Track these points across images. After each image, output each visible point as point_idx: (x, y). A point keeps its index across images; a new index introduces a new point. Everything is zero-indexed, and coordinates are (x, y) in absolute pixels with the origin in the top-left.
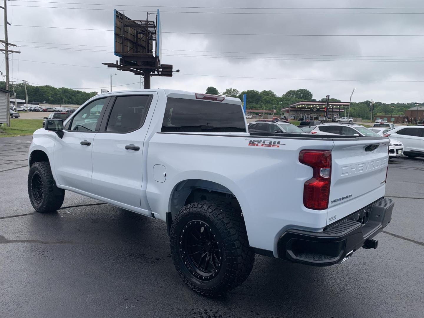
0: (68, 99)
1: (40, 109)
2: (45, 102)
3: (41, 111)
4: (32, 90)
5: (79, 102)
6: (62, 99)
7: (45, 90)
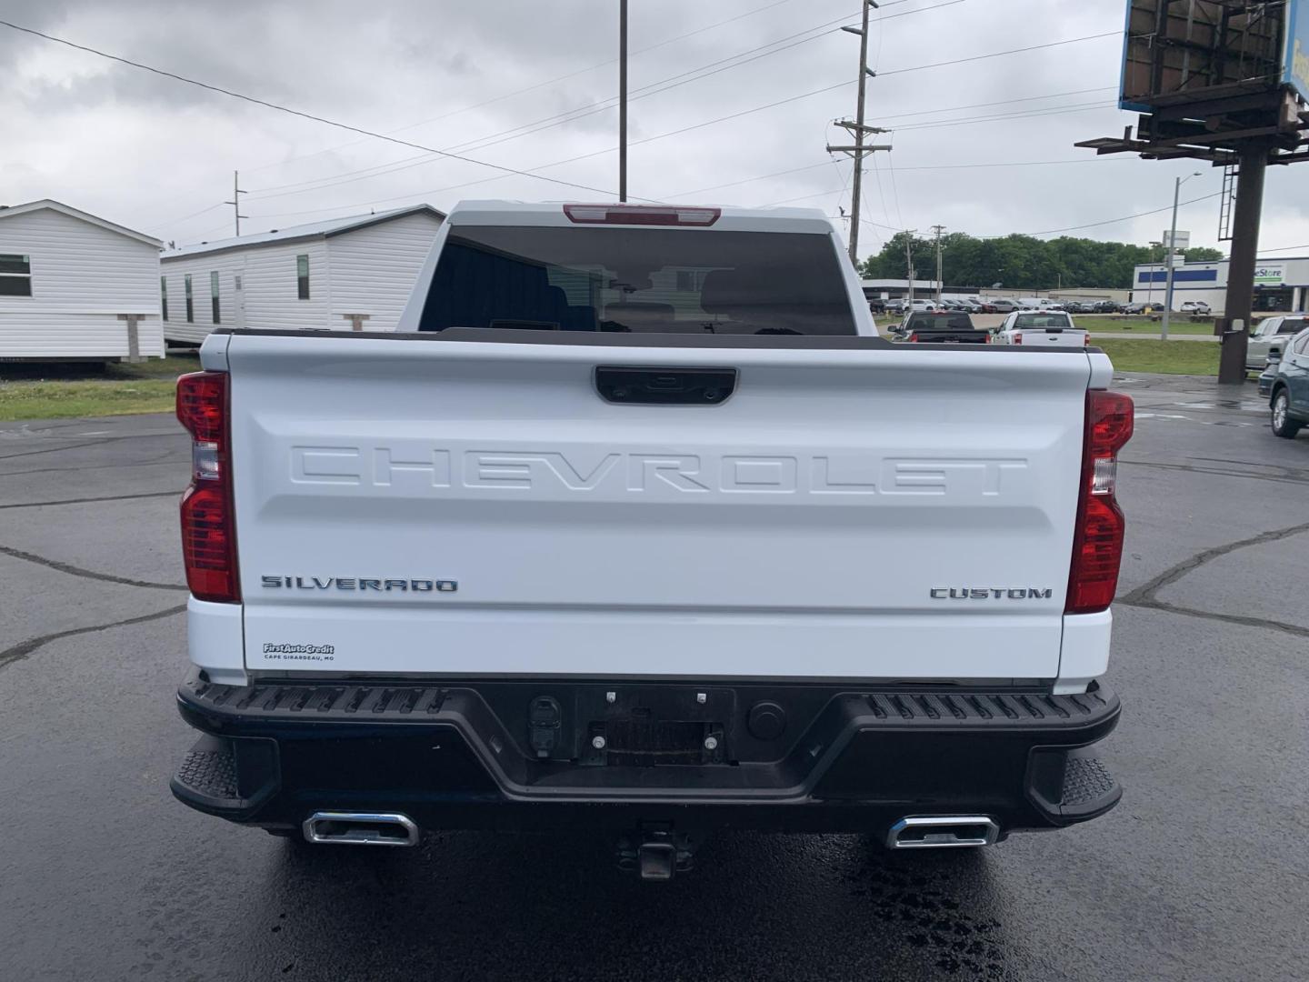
0: (1075, 273)
1: (972, 305)
2: (998, 284)
3: (976, 313)
4: (972, 252)
5: (1110, 280)
6: (1055, 271)
7: (1009, 248)
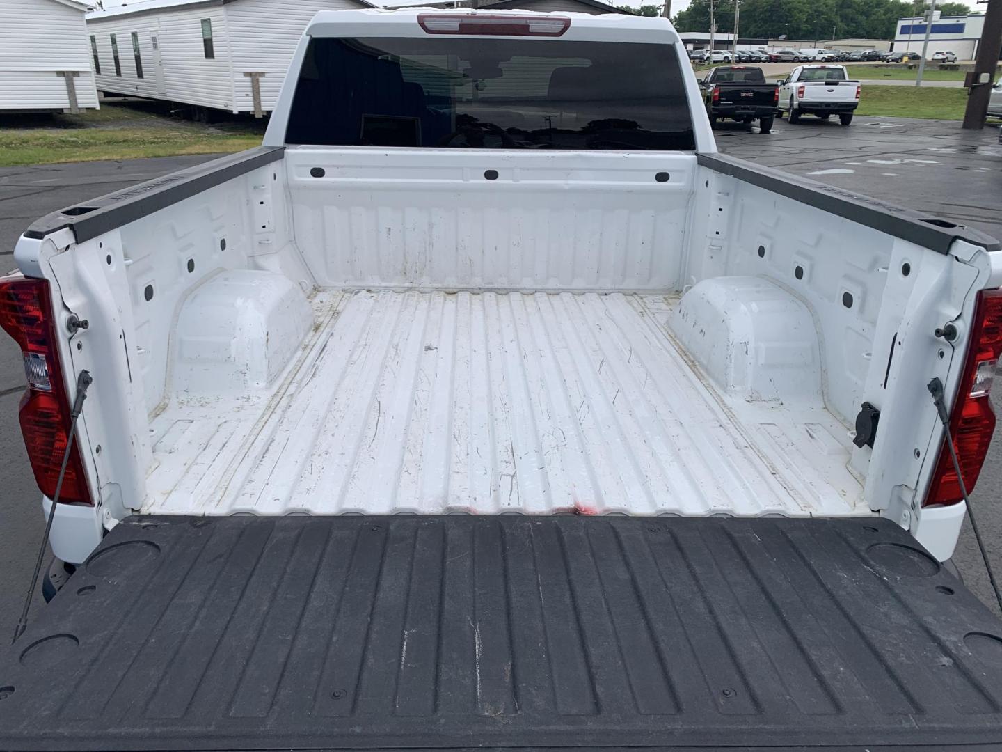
0: (848, 26)
1: (761, 55)
2: (784, 36)
5: (876, 32)
6: (832, 24)
